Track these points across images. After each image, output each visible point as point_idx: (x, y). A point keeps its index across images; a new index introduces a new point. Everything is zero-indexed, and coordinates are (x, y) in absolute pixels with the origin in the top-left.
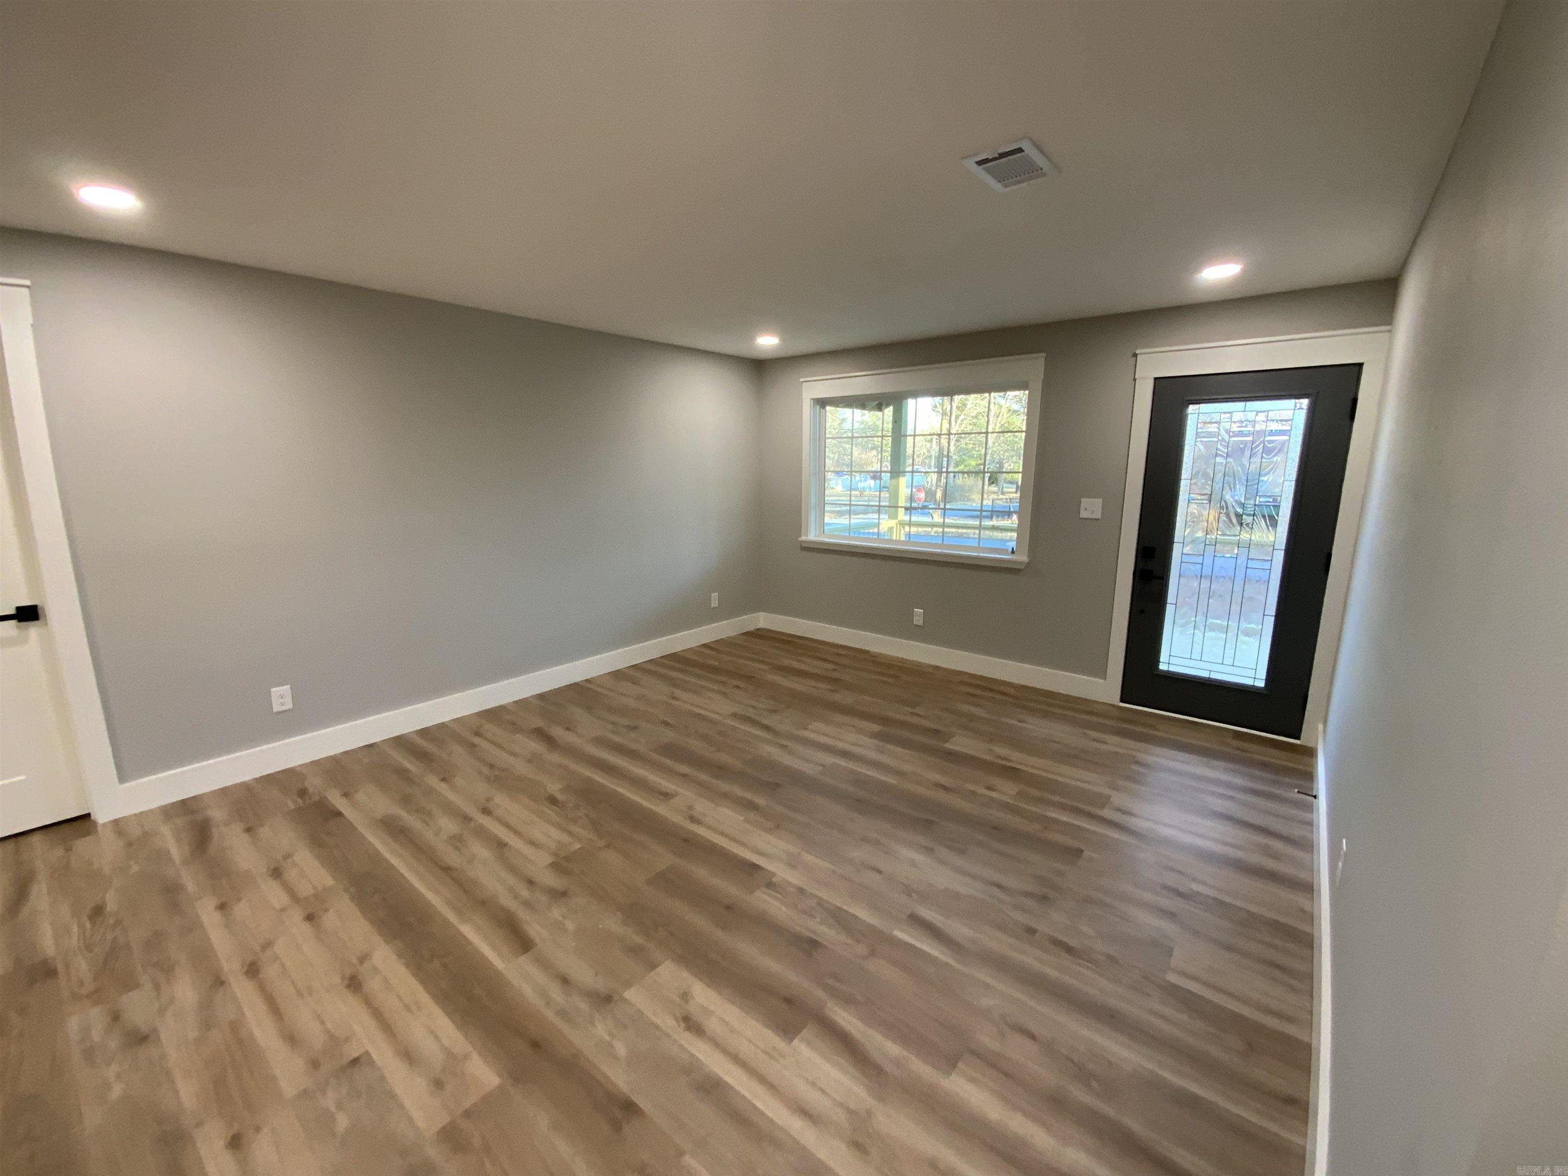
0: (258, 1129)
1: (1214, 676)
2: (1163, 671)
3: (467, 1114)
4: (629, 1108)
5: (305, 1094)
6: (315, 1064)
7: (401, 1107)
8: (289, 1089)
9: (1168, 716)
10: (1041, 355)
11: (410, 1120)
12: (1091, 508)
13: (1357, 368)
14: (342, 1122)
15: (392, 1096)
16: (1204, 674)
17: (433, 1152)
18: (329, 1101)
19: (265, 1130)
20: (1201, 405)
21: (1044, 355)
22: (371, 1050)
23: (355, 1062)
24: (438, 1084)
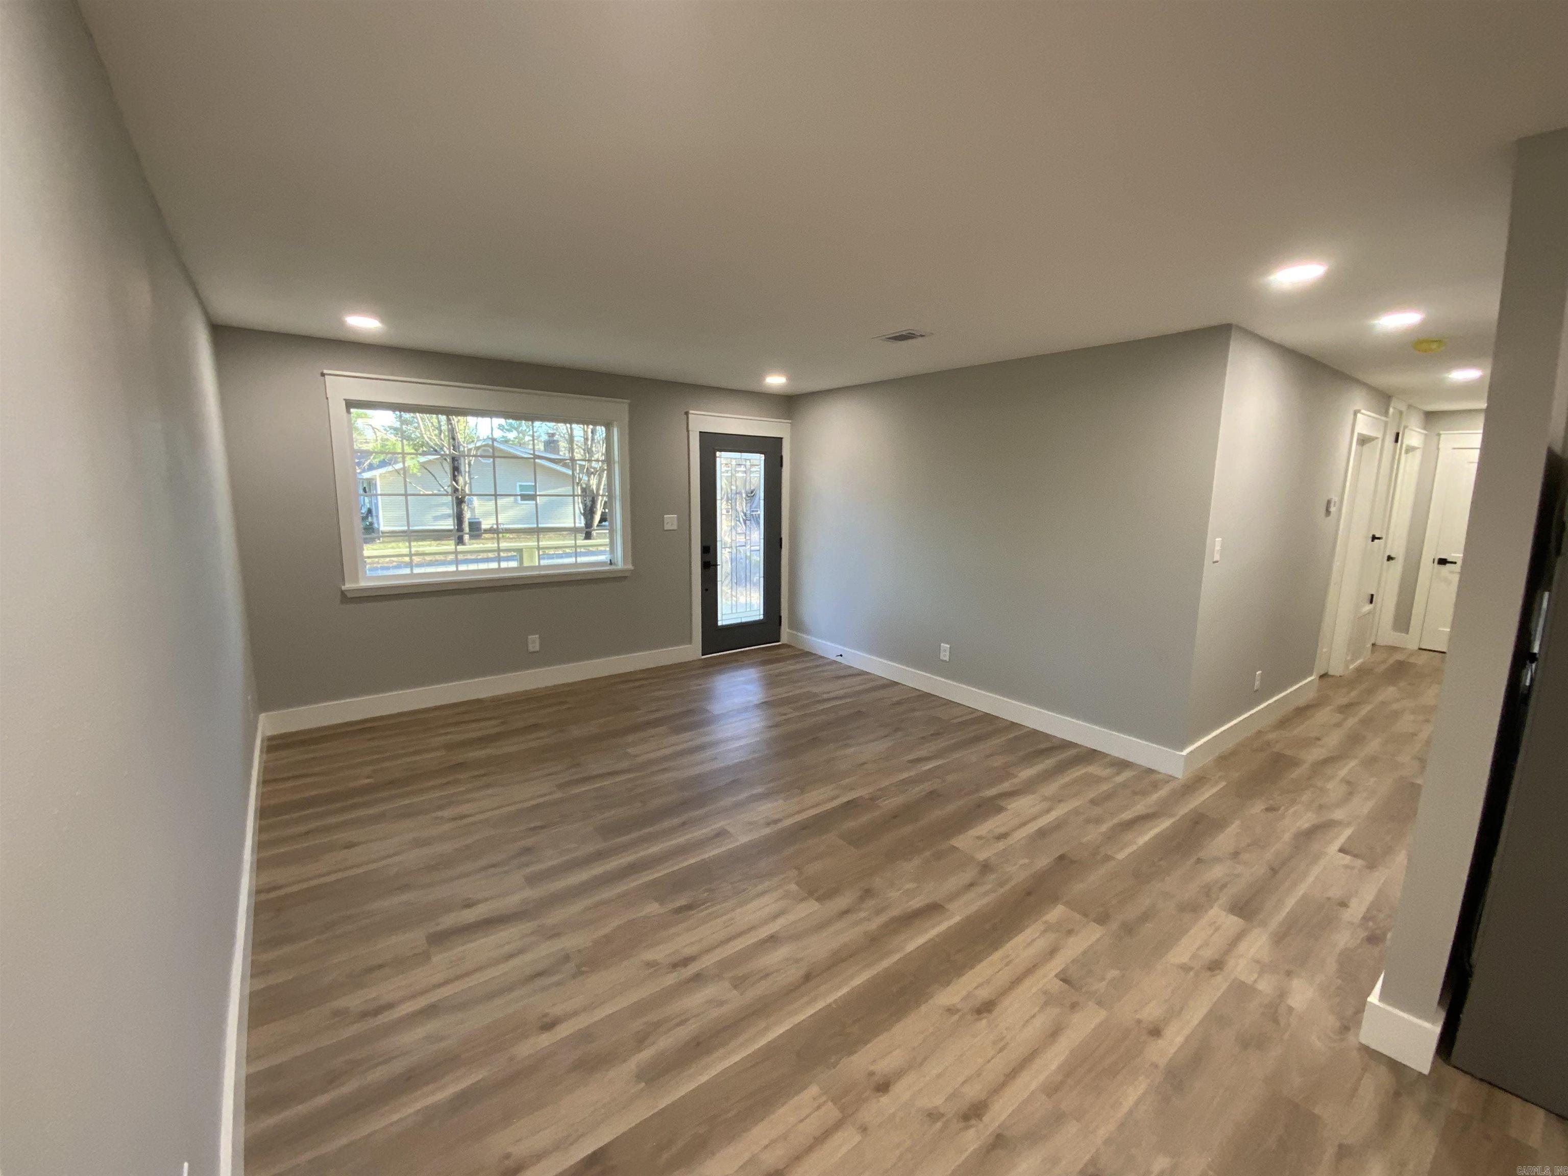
0: (1139, 1022)
1: (744, 620)
2: (720, 626)
3: (1086, 915)
4: (1062, 858)
5: (1100, 1003)
6: (1074, 1006)
7: (1092, 946)
8: (1103, 1014)
9: (730, 653)
10: (626, 401)
11: (1098, 940)
12: (671, 521)
13: (780, 440)
14: (1113, 973)
15: (1085, 953)
16: (739, 621)
17: (1114, 926)
18: (1101, 986)
19: (1137, 1017)
20: (722, 453)
21: (629, 401)
22: (1054, 974)
23: (1065, 981)
24: (1070, 932)
